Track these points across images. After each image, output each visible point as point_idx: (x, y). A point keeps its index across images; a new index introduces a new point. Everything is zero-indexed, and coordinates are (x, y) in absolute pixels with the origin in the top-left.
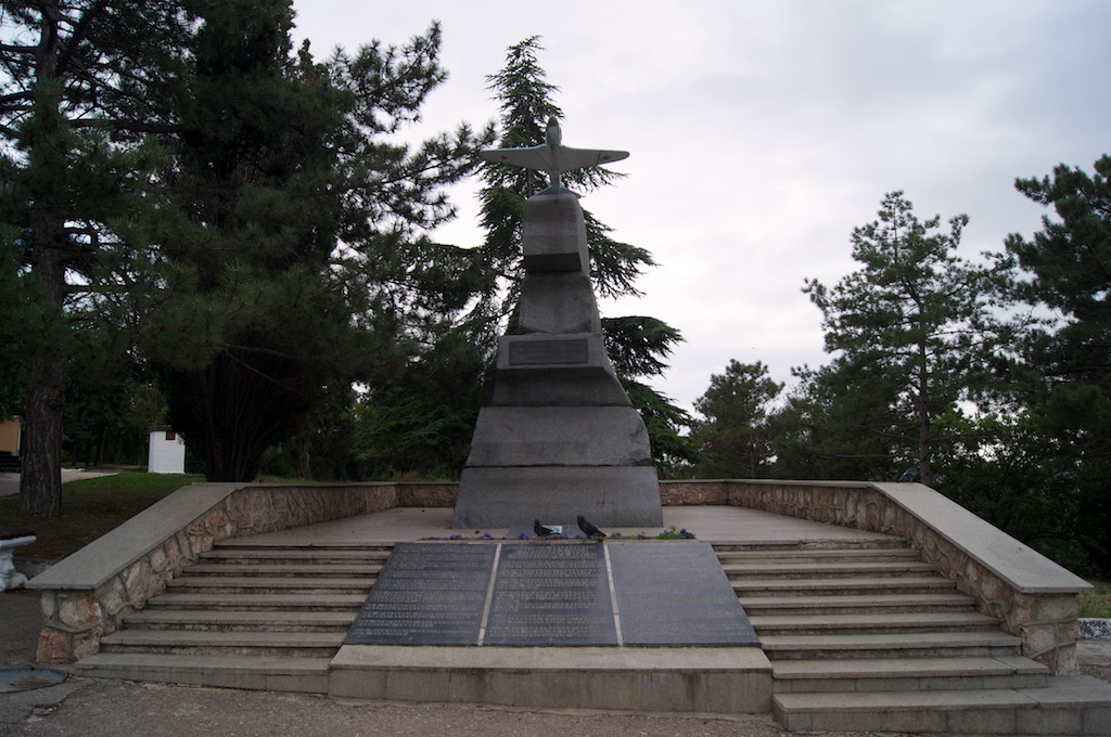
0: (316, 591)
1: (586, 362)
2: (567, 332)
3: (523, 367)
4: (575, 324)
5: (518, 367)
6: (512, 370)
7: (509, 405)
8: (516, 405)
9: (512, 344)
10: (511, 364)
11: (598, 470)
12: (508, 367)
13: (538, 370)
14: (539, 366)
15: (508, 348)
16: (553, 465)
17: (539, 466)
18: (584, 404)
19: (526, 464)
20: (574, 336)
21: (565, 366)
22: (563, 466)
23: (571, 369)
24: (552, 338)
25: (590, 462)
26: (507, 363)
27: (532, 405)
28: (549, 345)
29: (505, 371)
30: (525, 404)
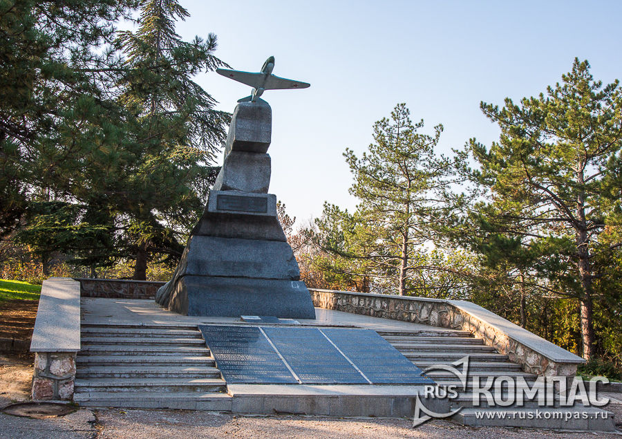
0: (175, 354)
1: (266, 212)
2: (254, 192)
3: (226, 212)
4: (259, 188)
5: (223, 212)
6: (218, 214)
7: (209, 235)
8: (214, 236)
9: (219, 197)
10: (218, 209)
11: (271, 281)
12: (216, 211)
13: (234, 214)
14: (235, 212)
15: (216, 199)
16: (242, 277)
17: (233, 277)
18: (259, 238)
19: (224, 275)
20: (259, 195)
21: (252, 214)
22: (249, 278)
23: (256, 216)
24: (245, 195)
25: (265, 276)
26: (215, 208)
27: (225, 236)
28: (243, 200)
29: (213, 213)
30: (220, 236)
